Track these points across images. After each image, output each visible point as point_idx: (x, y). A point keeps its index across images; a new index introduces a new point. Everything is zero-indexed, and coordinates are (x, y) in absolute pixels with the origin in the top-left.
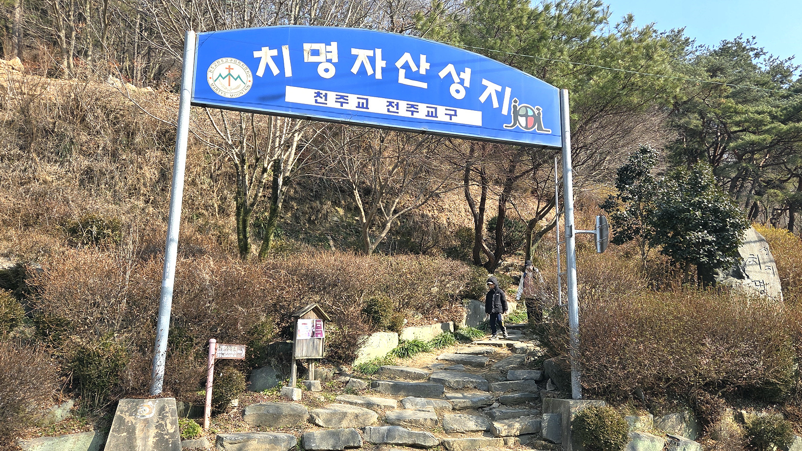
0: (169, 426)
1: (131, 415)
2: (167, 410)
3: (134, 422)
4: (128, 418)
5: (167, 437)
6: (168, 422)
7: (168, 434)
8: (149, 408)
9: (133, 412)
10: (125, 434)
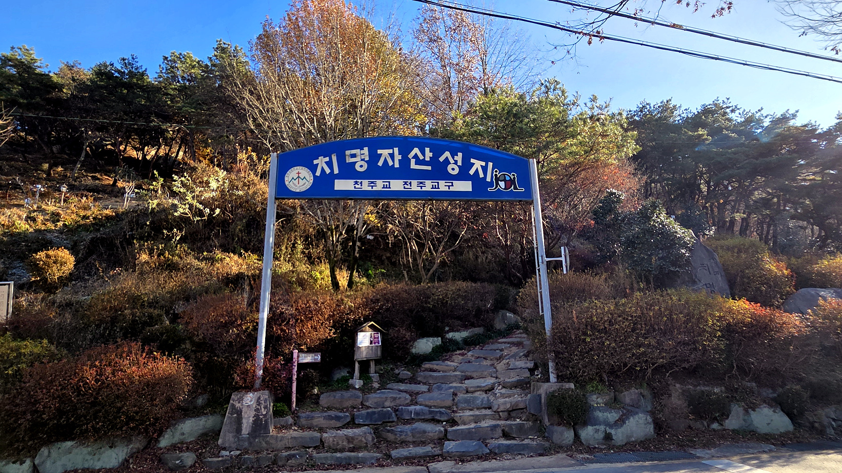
0: (263, 409)
1: (239, 403)
2: (262, 399)
3: (241, 407)
4: (238, 405)
5: (261, 417)
6: (262, 407)
7: (262, 415)
8: (250, 399)
9: (240, 400)
10: (235, 415)
